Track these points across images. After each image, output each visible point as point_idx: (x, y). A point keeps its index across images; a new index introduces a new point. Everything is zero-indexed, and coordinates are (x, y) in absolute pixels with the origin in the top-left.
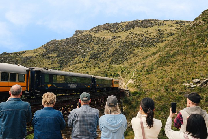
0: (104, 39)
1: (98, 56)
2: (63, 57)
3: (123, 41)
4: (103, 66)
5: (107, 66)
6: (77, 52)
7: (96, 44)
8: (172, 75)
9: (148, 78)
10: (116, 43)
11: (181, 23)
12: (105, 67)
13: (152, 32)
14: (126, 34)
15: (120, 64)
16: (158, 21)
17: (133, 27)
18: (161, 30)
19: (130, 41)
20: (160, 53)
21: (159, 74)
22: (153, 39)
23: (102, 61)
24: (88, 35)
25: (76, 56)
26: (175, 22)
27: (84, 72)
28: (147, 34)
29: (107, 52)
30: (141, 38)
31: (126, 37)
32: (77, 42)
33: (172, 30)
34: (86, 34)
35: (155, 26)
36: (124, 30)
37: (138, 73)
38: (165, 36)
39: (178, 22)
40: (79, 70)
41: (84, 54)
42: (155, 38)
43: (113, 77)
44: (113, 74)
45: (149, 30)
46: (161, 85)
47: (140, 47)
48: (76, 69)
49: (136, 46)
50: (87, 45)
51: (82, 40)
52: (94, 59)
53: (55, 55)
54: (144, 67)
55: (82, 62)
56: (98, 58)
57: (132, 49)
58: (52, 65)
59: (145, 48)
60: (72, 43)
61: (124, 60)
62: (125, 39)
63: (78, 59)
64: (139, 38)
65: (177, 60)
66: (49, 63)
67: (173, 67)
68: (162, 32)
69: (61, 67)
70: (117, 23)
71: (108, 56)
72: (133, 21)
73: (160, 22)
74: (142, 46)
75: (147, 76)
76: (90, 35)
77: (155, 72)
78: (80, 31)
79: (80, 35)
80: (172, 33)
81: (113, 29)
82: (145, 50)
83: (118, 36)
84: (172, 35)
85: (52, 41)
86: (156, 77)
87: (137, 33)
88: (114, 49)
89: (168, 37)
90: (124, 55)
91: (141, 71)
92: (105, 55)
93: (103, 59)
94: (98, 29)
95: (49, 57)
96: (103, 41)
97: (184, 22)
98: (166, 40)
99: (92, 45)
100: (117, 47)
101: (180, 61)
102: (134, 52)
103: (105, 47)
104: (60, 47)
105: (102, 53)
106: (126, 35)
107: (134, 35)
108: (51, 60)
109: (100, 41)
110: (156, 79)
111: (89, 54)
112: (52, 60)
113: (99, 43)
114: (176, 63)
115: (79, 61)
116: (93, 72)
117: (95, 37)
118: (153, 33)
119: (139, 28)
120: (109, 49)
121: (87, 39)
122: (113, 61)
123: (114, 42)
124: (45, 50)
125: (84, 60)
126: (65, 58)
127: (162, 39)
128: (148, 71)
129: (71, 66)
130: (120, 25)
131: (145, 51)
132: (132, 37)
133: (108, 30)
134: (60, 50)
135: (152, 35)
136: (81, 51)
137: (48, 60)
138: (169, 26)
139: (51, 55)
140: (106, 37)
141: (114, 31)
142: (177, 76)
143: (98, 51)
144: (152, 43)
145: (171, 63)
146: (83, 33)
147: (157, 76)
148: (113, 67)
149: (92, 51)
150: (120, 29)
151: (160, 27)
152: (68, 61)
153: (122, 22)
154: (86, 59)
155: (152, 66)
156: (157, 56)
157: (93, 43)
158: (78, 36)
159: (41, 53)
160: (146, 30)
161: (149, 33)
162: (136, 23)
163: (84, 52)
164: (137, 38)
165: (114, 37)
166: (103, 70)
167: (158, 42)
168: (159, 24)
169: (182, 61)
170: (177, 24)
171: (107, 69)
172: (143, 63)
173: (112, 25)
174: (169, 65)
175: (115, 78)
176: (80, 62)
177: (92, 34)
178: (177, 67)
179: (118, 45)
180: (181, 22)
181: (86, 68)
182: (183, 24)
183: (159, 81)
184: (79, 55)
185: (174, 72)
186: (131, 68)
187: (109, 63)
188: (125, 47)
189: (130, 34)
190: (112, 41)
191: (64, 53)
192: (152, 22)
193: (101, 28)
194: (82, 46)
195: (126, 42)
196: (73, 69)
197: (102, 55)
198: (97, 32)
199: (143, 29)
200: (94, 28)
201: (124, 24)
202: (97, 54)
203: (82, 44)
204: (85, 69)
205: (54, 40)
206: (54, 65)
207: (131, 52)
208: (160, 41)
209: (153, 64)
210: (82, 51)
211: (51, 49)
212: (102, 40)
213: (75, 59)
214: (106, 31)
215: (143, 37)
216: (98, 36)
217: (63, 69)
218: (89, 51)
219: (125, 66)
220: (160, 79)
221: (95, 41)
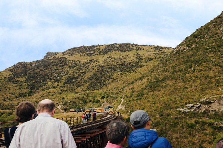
0: (80, 63)
1: (74, 80)
2: (34, 81)
3: (101, 65)
4: (80, 91)
5: (84, 91)
6: (50, 76)
7: (71, 68)
8: (164, 100)
9: (140, 103)
10: (93, 67)
11: (159, 49)
12: (83, 93)
13: (131, 56)
14: (104, 57)
15: (98, 89)
16: (136, 46)
17: (111, 51)
18: (139, 54)
19: (109, 65)
20: (147, 78)
21: (151, 99)
22: (132, 64)
23: (79, 87)
24: (61, 57)
25: (48, 80)
26: (153, 47)
27: (59, 97)
28: (125, 59)
29: (83, 76)
30: (119, 62)
31: (103, 60)
32: (49, 65)
33: (150, 55)
34: (60, 57)
35: (133, 51)
36: (101, 54)
37: (128, 98)
38: (143, 61)
39: (155, 48)
40: (53, 95)
41: (58, 78)
42: (134, 63)
43: (93, 103)
44: (92, 100)
45: (127, 54)
46: (155, 110)
47: (119, 72)
48: (49, 94)
49: (115, 71)
50: (60, 68)
51: (56, 63)
52: (69, 83)
53: (24, 79)
54: (133, 92)
55: (56, 87)
56: (74, 82)
57: (111, 74)
58: (21, 90)
59: (124, 72)
60: (44, 66)
61: (103, 85)
62: (103, 63)
63: (52, 83)
64: (117, 62)
65: (167, 85)
66: (16, 88)
67: (164, 92)
68: (140, 57)
69: (31, 92)
70: (93, 46)
71: (85, 81)
72: (110, 45)
73: (138, 46)
74: (121, 71)
75: (139, 101)
76: (64, 58)
77: (146, 97)
78: (52, 53)
79: (53, 57)
80: (150, 58)
81: (89, 53)
82: (125, 74)
83: (95, 60)
84: (150, 61)
85: (19, 63)
86: (148, 103)
87: (115, 57)
88: (91, 74)
89: (146, 62)
90: (103, 79)
91: (131, 97)
92: (81, 79)
93: (80, 84)
94: (73, 51)
95: (16, 81)
96: (79, 64)
97: (162, 48)
98: (144, 65)
99: (67, 69)
100: (94, 71)
101: (170, 86)
102: (113, 76)
103: (81, 71)
104: (29, 70)
105: (78, 78)
106: (104, 59)
107: (112, 59)
108: (18, 85)
109: (75, 65)
110: (149, 104)
111: (64, 79)
112: (20, 84)
113: (75, 67)
114: (167, 88)
115: (52, 86)
116: (70, 97)
117: (70, 61)
118: (131, 58)
119: (117, 52)
120: (85, 73)
121: (61, 62)
122: (91, 86)
123: (91, 66)
124: (11, 73)
125: (58, 85)
126: (36, 82)
127: (140, 64)
128: (138, 96)
129: (43, 92)
130: (97, 48)
131: (125, 76)
132: (110, 61)
133: (84, 53)
134: (29, 73)
135: (130, 59)
136: (54, 74)
137: (15, 85)
138: (147, 51)
139: (18, 79)
140: (82, 61)
141: (91, 55)
142: (170, 101)
143: (74, 75)
144: (131, 68)
145: (162, 88)
146: (55, 55)
147: (149, 101)
148: (91, 92)
149: (67, 75)
150: (97, 52)
151: (138, 52)
152: (39, 86)
153: (99, 45)
154: (60, 84)
155: (142, 91)
156: (145, 81)
157: (68, 66)
158: (51, 58)
159: (7, 77)
160: (124, 54)
161: (127, 57)
162: (113, 47)
163: (58, 76)
164: (115, 62)
165: (90, 61)
166: (80, 95)
167: (137, 67)
168: (137, 49)
169: (173, 86)
170: (155, 50)
171: (85, 94)
172: (132, 89)
173: (88, 48)
174: (160, 91)
175: (96, 104)
176: (54, 87)
177: (66, 56)
178: (168, 93)
179: (96, 69)
180: (158, 47)
181: (61, 94)
182: (160, 49)
183: (152, 106)
184: (52, 79)
185: (166, 97)
186: (117, 94)
187: (87, 88)
188: (103, 71)
189: (107, 58)
190: (89, 65)
191: (34, 77)
192: (130, 46)
193: (76, 51)
194: (56, 70)
195: (104, 67)
196: (45, 94)
197: (78, 80)
198: (72, 55)
199: (121, 53)
200: (68, 50)
201: (100, 47)
202: (72, 79)
203: (55, 67)
204: (59, 95)
205: (22, 62)
206: (23, 90)
207: (110, 77)
208: (139, 66)
209: (142, 89)
210: (56, 75)
211: (18, 72)
212: (77, 63)
213: (47, 84)
214: (82, 54)
215: (121, 61)
216: (73, 60)
217: (34, 95)
218: (63, 75)
219: (105, 92)
220: (152, 104)
221: (70, 64)
